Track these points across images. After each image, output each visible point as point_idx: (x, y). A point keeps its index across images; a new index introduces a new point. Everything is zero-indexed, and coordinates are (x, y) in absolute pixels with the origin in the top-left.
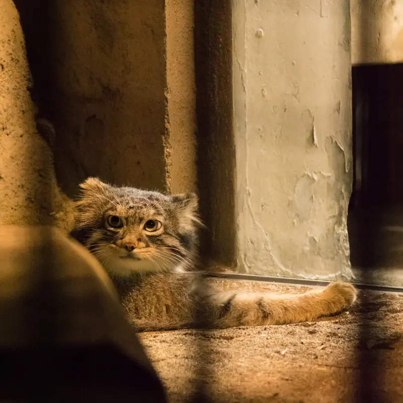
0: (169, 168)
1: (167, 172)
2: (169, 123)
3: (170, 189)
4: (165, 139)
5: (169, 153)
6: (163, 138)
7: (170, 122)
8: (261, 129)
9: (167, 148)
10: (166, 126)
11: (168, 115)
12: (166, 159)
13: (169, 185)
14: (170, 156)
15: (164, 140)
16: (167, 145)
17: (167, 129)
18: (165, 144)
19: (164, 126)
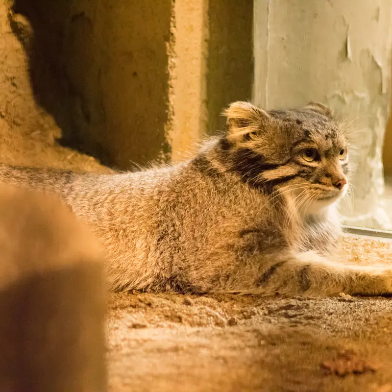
0: (172, 82)
1: (171, 87)
2: (175, 27)
3: (173, 108)
4: (170, 46)
5: (174, 64)
6: (168, 44)
7: (177, 25)
8: (285, 38)
9: (172, 57)
10: (172, 31)
11: (174, 17)
12: (170, 71)
13: (172, 103)
14: (175, 67)
15: (168, 48)
16: (173, 54)
17: (172, 34)
18: (170, 52)
19: (169, 31)
